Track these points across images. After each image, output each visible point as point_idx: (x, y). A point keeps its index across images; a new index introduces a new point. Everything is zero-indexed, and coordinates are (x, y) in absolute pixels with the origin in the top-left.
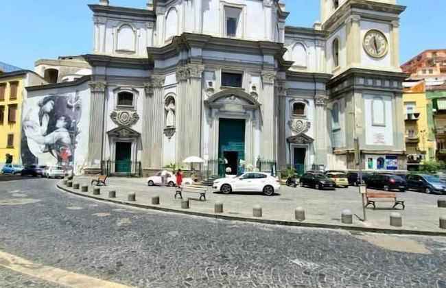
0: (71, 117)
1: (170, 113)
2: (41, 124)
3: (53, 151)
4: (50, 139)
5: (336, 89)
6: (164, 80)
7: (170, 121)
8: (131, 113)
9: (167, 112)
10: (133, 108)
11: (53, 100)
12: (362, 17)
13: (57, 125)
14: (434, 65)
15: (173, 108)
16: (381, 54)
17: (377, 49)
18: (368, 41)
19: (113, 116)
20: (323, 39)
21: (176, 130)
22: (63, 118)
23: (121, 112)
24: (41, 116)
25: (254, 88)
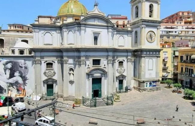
0: (23, 72)
1: (71, 74)
2: (6, 74)
3: (14, 86)
4: (12, 80)
5: (136, 54)
6: (68, 61)
7: (72, 78)
8: (52, 71)
9: (70, 74)
10: (53, 69)
11: (12, 63)
12: (146, 26)
13: (15, 75)
14: (182, 20)
15: (73, 73)
16: (153, 41)
17: (151, 39)
18: (148, 35)
19: (45, 73)
20: (131, 33)
21: (75, 82)
22: (18, 72)
23: (48, 71)
24: (5, 70)
25: (105, 65)
